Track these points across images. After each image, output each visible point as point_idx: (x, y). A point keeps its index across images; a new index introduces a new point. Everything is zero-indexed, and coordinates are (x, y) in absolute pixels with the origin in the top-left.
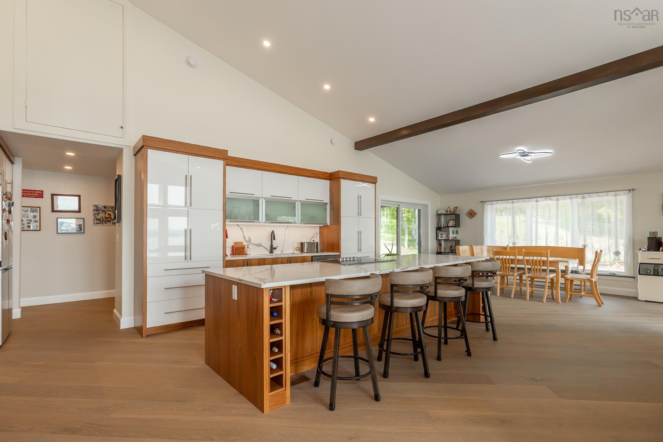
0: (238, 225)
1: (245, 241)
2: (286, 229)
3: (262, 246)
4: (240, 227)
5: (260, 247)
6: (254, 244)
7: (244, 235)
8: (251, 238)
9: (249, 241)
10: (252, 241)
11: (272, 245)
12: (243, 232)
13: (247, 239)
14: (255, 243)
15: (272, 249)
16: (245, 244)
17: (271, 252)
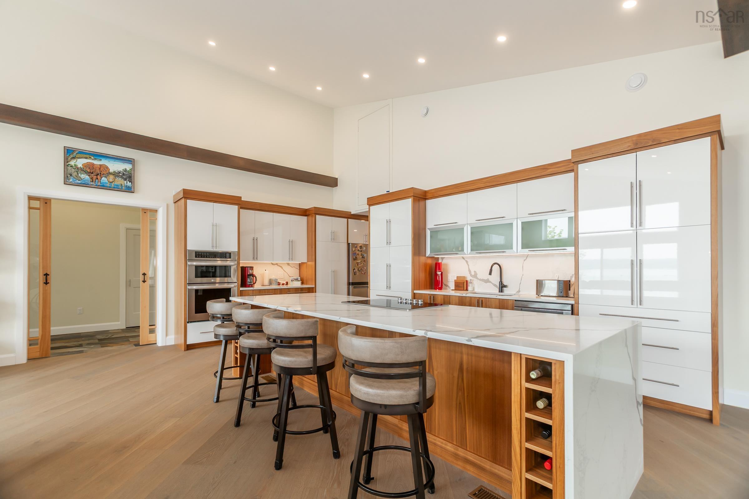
0: (463, 258)
1: (471, 275)
2: (524, 260)
3: (490, 282)
4: (465, 260)
5: (488, 284)
6: (480, 280)
7: (469, 269)
8: (477, 272)
9: (475, 276)
10: (478, 276)
11: (501, 282)
12: (468, 265)
13: (473, 273)
14: (482, 279)
15: (502, 287)
16: (469, 278)
17: (501, 290)
